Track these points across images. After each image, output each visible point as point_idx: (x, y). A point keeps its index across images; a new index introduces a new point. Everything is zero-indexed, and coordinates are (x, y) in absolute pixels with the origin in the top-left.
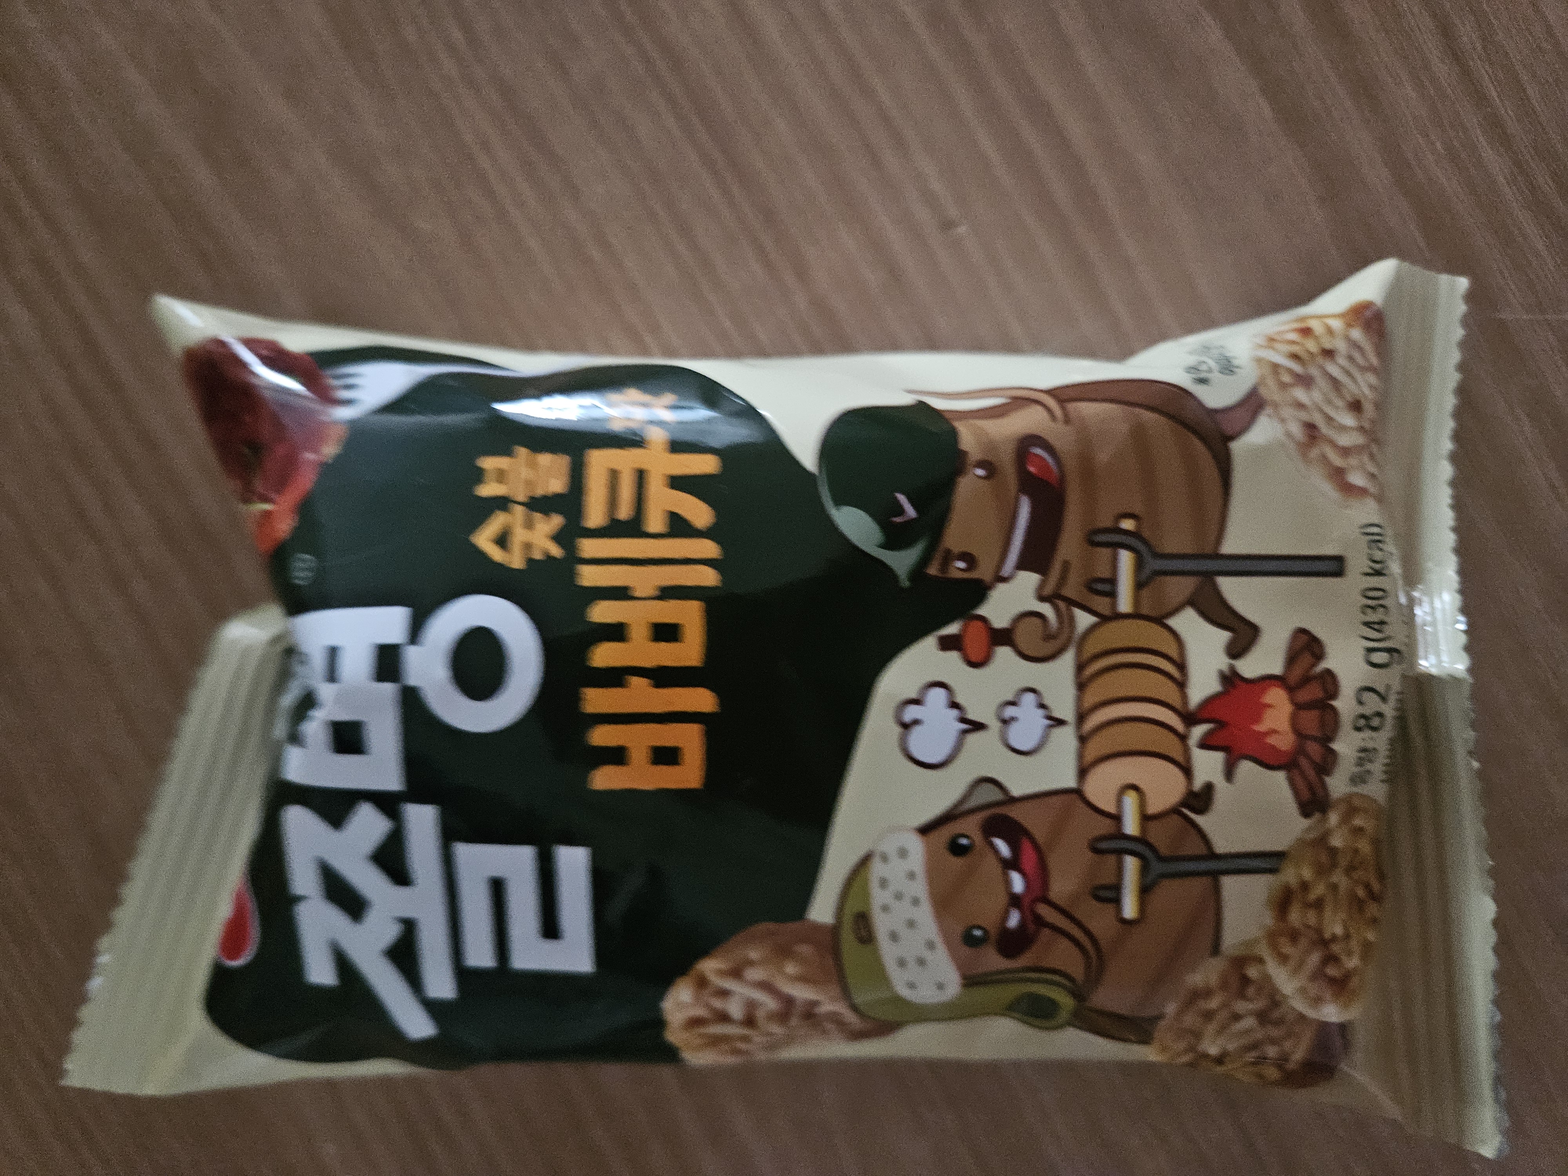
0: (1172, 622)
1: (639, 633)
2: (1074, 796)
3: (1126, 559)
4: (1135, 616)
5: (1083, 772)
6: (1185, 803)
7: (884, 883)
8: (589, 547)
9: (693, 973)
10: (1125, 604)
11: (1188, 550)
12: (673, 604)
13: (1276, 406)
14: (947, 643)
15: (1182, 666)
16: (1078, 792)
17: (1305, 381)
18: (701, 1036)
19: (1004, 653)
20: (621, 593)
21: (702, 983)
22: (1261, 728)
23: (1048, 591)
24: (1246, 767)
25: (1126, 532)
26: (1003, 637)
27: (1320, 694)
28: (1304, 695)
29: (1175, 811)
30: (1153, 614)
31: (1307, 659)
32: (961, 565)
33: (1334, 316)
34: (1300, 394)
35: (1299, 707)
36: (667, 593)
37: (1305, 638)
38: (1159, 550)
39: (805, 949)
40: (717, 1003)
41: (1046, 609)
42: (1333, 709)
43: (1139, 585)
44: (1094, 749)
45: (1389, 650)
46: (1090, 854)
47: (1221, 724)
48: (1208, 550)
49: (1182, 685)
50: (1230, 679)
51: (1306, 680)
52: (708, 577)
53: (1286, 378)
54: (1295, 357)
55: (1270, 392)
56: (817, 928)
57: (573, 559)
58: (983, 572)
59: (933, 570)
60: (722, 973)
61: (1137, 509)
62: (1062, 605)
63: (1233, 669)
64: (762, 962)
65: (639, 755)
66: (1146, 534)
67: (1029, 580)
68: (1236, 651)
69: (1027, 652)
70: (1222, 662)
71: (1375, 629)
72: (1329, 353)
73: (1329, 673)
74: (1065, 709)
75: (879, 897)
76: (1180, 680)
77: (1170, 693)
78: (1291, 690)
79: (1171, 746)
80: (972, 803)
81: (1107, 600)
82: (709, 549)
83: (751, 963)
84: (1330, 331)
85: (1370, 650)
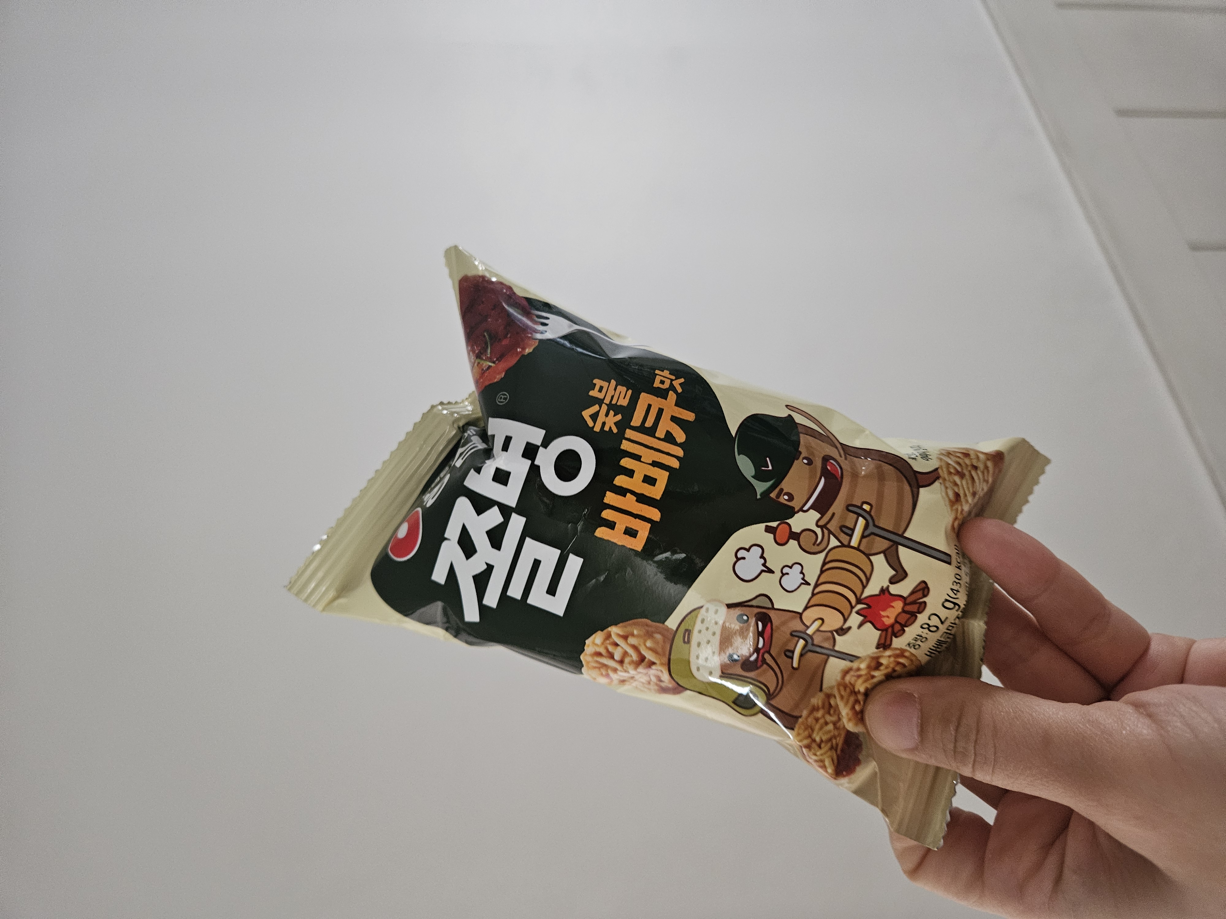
0: (872, 558)
1: (638, 476)
2: (799, 615)
3: (861, 522)
4: (857, 549)
5: (806, 608)
6: (836, 631)
7: (703, 621)
8: (629, 433)
9: (605, 631)
10: (854, 542)
11: (891, 529)
12: (656, 469)
13: (944, 480)
14: (768, 530)
15: (868, 580)
16: (800, 614)
17: (962, 476)
18: (597, 662)
19: (793, 543)
20: (637, 458)
21: (609, 636)
22: (883, 613)
23: (821, 523)
24: (868, 625)
25: (865, 510)
26: (795, 536)
27: (916, 610)
28: (908, 608)
29: (831, 632)
30: (867, 552)
31: (920, 594)
32: (786, 497)
33: (982, 453)
34: (957, 479)
35: (904, 611)
36: (655, 464)
37: (923, 585)
38: (876, 523)
39: (658, 636)
40: (611, 648)
41: (818, 531)
42: (916, 617)
43: (863, 537)
44: (816, 600)
45: (955, 604)
46: (789, 635)
47: (869, 607)
48: (900, 533)
49: (864, 587)
50: (884, 591)
51: (914, 603)
52: (675, 464)
53: (952, 471)
54: (959, 464)
55: (943, 473)
56: (668, 629)
57: (621, 436)
58: (795, 504)
59: (773, 495)
60: (619, 635)
61: (873, 503)
62: (826, 532)
63: (888, 587)
64: (638, 636)
65: (620, 527)
66: (873, 513)
67: (814, 515)
68: (893, 581)
69: (804, 547)
70: (886, 584)
71: (954, 592)
72: (975, 468)
73: (925, 603)
74: (812, 577)
75: (698, 626)
76: (865, 585)
77: (858, 588)
78: (905, 604)
79: (846, 610)
80: (753, 603)
81: (848, 538)
82: (680, 452)
83: (633, 635)
84: (978, 458)
85: (947, 600)
